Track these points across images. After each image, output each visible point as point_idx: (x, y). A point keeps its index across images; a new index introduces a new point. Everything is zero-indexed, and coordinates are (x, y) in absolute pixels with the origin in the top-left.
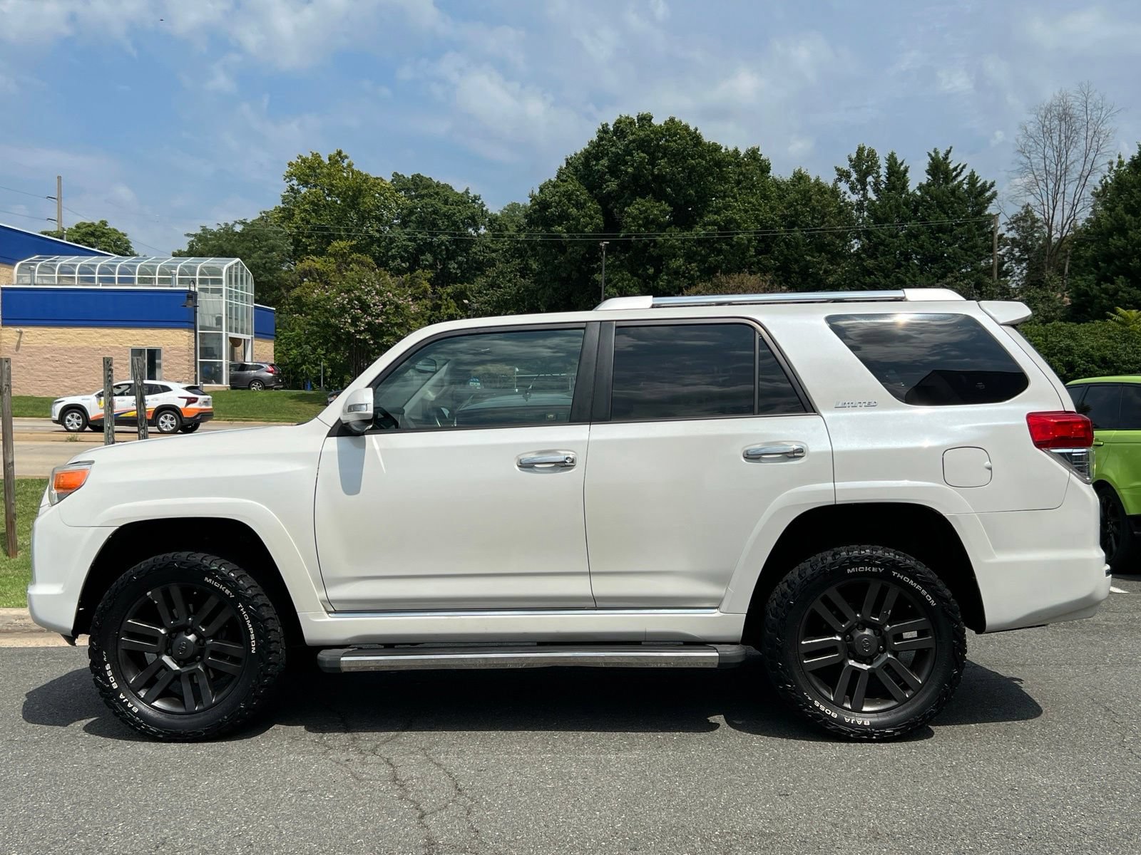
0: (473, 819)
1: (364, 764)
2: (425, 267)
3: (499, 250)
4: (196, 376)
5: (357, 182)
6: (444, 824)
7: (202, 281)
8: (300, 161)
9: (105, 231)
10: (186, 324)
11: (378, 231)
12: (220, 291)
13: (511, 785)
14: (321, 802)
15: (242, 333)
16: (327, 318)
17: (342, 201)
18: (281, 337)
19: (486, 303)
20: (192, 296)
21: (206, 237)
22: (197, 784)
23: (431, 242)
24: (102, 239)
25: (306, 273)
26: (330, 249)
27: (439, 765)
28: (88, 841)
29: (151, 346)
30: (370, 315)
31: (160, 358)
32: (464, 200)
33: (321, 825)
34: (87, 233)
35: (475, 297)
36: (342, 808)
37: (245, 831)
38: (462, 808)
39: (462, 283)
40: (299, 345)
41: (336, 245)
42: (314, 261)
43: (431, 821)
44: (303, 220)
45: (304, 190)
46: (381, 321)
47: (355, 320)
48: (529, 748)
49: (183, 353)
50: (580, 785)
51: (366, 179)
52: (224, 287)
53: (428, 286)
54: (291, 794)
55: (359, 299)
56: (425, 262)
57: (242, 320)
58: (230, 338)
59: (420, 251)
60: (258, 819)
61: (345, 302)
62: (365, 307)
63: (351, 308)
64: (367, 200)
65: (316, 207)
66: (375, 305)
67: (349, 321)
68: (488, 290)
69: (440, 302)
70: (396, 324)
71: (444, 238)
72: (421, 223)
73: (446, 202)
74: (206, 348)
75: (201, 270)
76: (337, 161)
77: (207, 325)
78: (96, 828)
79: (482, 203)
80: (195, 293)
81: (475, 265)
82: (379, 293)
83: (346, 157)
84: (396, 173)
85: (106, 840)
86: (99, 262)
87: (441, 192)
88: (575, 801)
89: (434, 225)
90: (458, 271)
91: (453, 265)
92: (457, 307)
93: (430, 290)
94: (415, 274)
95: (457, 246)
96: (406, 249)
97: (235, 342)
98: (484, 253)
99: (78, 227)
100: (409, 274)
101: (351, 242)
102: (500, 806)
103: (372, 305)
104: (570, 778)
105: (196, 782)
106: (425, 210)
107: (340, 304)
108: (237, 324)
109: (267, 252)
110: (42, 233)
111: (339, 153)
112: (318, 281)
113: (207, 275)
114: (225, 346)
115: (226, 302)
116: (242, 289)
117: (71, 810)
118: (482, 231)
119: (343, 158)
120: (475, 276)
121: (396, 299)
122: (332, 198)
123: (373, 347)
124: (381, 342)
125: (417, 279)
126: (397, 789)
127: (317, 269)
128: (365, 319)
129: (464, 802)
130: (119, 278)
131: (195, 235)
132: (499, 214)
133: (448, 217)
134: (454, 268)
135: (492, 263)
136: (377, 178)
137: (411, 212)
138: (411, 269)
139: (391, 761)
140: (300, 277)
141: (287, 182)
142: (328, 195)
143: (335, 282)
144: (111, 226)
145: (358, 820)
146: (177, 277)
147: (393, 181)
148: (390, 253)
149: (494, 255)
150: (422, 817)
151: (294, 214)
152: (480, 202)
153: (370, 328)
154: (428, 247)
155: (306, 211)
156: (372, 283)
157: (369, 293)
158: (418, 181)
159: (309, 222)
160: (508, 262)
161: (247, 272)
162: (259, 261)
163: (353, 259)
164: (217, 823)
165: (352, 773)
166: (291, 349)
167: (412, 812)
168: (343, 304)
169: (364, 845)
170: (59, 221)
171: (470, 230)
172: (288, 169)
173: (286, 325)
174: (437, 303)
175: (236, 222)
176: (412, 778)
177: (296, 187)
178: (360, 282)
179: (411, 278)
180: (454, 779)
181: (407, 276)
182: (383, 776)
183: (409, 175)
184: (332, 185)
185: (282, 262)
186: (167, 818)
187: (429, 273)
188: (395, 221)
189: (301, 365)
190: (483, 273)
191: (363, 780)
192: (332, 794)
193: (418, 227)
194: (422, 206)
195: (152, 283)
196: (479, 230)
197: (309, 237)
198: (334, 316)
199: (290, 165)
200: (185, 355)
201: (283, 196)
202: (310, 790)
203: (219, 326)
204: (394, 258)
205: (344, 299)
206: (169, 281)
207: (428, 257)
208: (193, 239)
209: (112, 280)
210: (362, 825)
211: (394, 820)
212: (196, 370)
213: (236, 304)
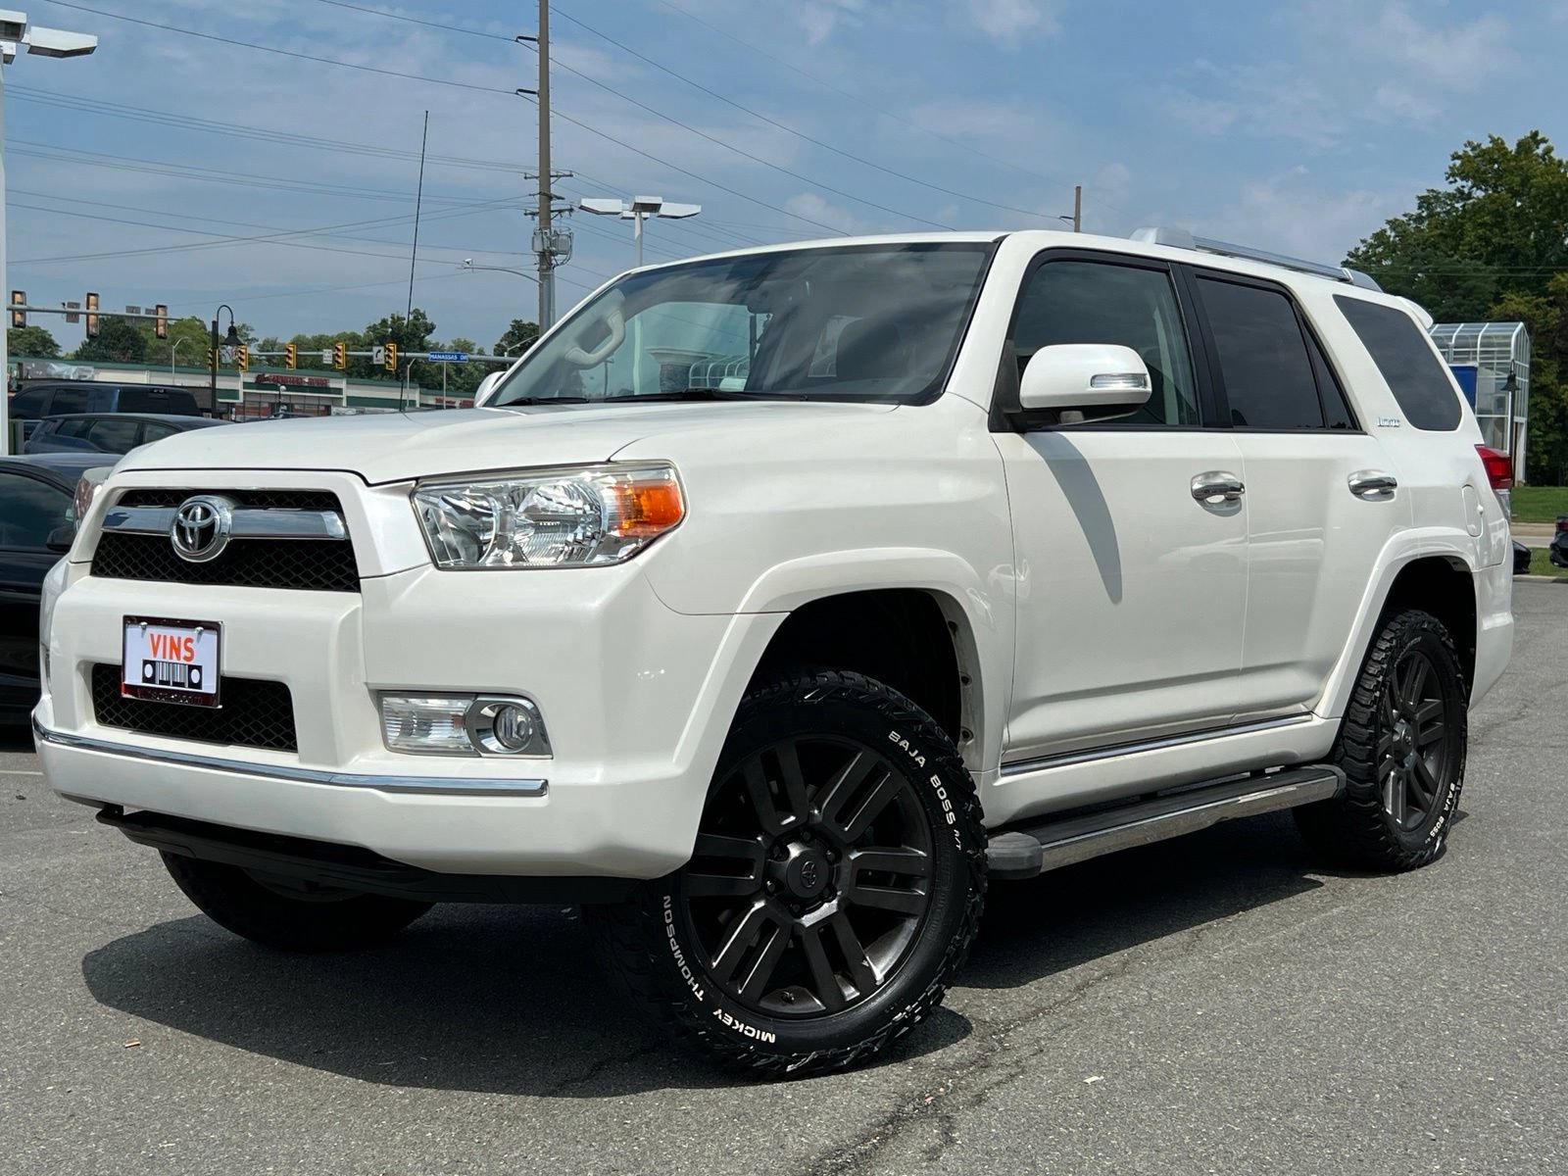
7: (1484, 354)
8: (1469, 150)
26: (1550, 286)
44: (1480, 238)
45: (1479, 195)
65: (1501, 218)
76: (1529, 147)
77: (1486, 407)
83: (1544, 141)
111: (1534, 136)
119: (1538, 143)
122: (1522, 202)
142: (1517, 199)
172: (1451, 163)
177: (1466, 190)
199: (1455, 157)
203: (1502, 409)
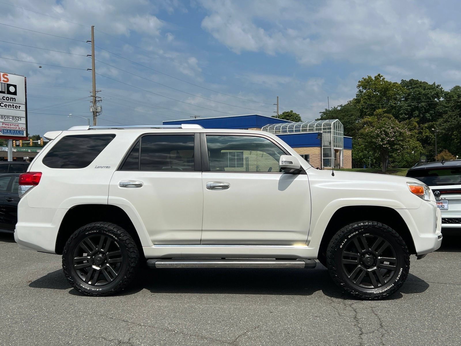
0: (384, 339)
1: (345, 309)
2: (415, 117)
3: (449, 106)
4: (321, 164)
5: (386, 85)
6: (370, 339)
7: (324, 129)
8: (363, 80)
9: (292, 114)
10: (318, 145)
11: (395, 104)
12: (330, 132)
13: (406, 328)
14: (321, 322)
15: (339, 147)
16: (371, 139)
17: (380, 94)
18: (355, 148)
19: (443, 129)
20: (320, 135)
21: (327, 113)
22: (278, 308)
23: (418, 106)
24: (291, 117)
25: (365, 123)
26: (375, 113)
27: (376, 315)
28: (234, 322)
29: (306, 154)
30: (389, 137)
31: (309, 158)
32: (433, 87)
33: (318, 330)
34: (286, 115)
35: (438, 127)
36: (329, 325)
37: (289, 328)
38: (380, 333)
39: (432, 122)
40: (362, 151)
41: (378, 111)
42: (368, 118)
43: (364, 337)
44: (364, 102)
45: (364, 91)
46: (393, 139)
47: (383, 139)
48: (421, 313)
49: (317, 156)
50: (441, 333)
51: (390, 83)
52: (332, 130)
53: (416, 124)
54: (311, 317)
55: (384, 131)
56: (415, 115)
57: (339, 142)
58: (334, 149)
59: (413, 110)
60: (295, 324)
61: (379, 132)
62: (387, 134)
63: (381, 135)
64: (390, 92)
65: (370, 97)
66: (391, 133)
67: (380, 140)
68: (444, 123)
69: (422, 131)
70: (400, 140)
71: (423, 104)
72: (413, 99)
73: (424, 89)
74: (326, 154)
75: (324, 125)
76: (378, 78)
77: (326, 145)
78: (238, 318)
79: (442, 87)
80: (321, 134)
81: (438, 114)
82: (393, 128)
84: (402, 80)
85: (240, 322)
86: (288, 125)
87: (423, 85)
88: (436, 339)
89: (419, 99)
90: (430, 117)
91: (428, 115)
92: (430, 132)
93: (418, 126)
94: (410, 120)
95: (430, 107)
96: (407, 110)
97: (336, 151)
98: (442, 108)
99: (283, 113)
100: (408, 120)
101: (384, 109)
102: (398, 336)
103: (389, 133)
104: (437, 329)
105: (278, 307)
106: (415, 93)
107: (377, 133)
108: (337, 144)
109: (350, 117)
110: (272, 117)
111: (379, 75)
112: (370, 126)
113: (326, 126)
114: (333, 152)
115: (333, 136)
116: (339, 131)
117: (233, 310)
118: (442, 99)
119: (380, 77)
120: (438, 118)
121: (400, 130)
122: (376, 93)
123: (390, 150)
124: (393, 147)
125: (411, 122)
126: (355, 322)
127: (369, 121)
128: (387, 139)
129: (382, 331)
130: (295, 130)
131: (323, 112)
132: (449, 91)
133: (425, 95)
134: (428, 116)
135: (446, 112)
136: (394, 83)
137: (409, 95)
138: (409, 118)
139: (356, 310)
140: (363, 125)
141: (358, 88)
142: (374, 92)
143: (375, 125)
144: (294, 112)
145: (334, 331)
146: (315, 128)
147: (401, 83)
148: (400, 112)
149: (447, 109)
150: (361, 334)
151: (360, 101)
152: (440, 87)
153: (389, 142)
154: (417, 108)
155: (365, 99)
156: (390, 124)
157: (388, 128)
158: (412, 82)
159: (367, 103)
160: (453, 111)
161: (341, 124)
162: (347, 120)
163: (384, 116)
164: (280, 323)
165: (338, 312)
166: (359, 153)
167: (357, 332)
168: (378, 134)
169: (333, 341)
170: (277, 112)
171: (436, 99)
172: (358, 83)
173: (357, 143)
174: (420, 131)
175: (338, 106)
176: (363, 318)
177: (361, 90)
178: (385, 124)
179: (409, 122)
180: (381, 321)
181: (407, 121)
182: (350, 316)
183: (408, 80)
184: (376, 88)
185: (356, 120)
186: (263, 318)
187: (417, 119)
188: (402, 99)
189: (363, 159)
190: (442, 117)
191: (342, 316)
192: (327, 319)
193: (412, 101)
194: (414, 92)
195: (306, 131)
196: (440, 99)
197: (366, 109)
198: (375, 138)
199: (359, 82)
200: (318, 156)
201: (356, 94)
202: (319, 317)
203: (330, 145)
204: (402, 114)
205: (378, 131)
206: (312, 130)
207: (417, 113)
208: (322, 114)
209: (293, 131)
210: (335, 333)
211: (349, 333)
212: (321, 162)
213: (336, 137)
